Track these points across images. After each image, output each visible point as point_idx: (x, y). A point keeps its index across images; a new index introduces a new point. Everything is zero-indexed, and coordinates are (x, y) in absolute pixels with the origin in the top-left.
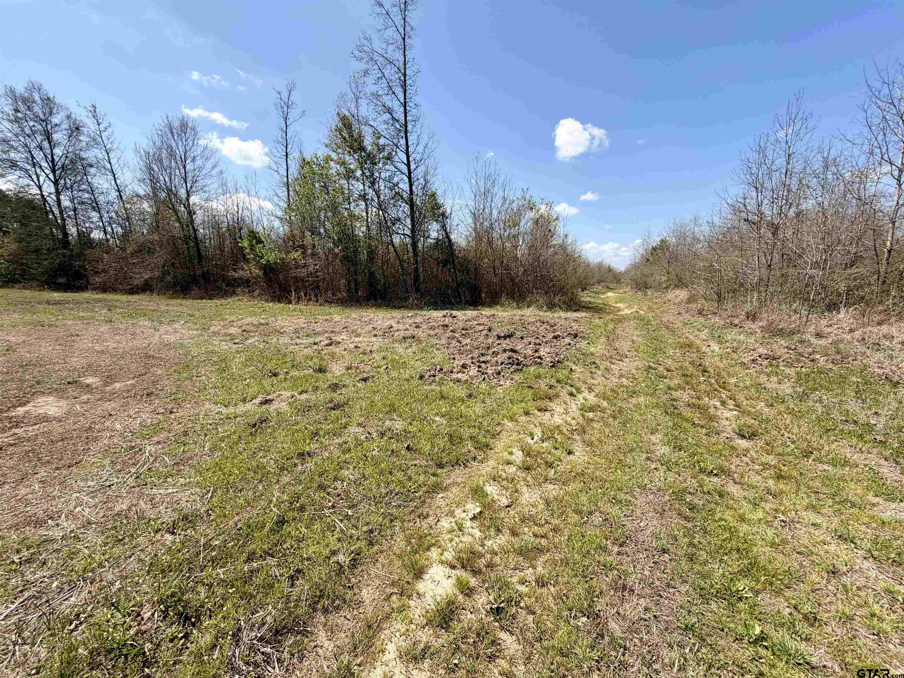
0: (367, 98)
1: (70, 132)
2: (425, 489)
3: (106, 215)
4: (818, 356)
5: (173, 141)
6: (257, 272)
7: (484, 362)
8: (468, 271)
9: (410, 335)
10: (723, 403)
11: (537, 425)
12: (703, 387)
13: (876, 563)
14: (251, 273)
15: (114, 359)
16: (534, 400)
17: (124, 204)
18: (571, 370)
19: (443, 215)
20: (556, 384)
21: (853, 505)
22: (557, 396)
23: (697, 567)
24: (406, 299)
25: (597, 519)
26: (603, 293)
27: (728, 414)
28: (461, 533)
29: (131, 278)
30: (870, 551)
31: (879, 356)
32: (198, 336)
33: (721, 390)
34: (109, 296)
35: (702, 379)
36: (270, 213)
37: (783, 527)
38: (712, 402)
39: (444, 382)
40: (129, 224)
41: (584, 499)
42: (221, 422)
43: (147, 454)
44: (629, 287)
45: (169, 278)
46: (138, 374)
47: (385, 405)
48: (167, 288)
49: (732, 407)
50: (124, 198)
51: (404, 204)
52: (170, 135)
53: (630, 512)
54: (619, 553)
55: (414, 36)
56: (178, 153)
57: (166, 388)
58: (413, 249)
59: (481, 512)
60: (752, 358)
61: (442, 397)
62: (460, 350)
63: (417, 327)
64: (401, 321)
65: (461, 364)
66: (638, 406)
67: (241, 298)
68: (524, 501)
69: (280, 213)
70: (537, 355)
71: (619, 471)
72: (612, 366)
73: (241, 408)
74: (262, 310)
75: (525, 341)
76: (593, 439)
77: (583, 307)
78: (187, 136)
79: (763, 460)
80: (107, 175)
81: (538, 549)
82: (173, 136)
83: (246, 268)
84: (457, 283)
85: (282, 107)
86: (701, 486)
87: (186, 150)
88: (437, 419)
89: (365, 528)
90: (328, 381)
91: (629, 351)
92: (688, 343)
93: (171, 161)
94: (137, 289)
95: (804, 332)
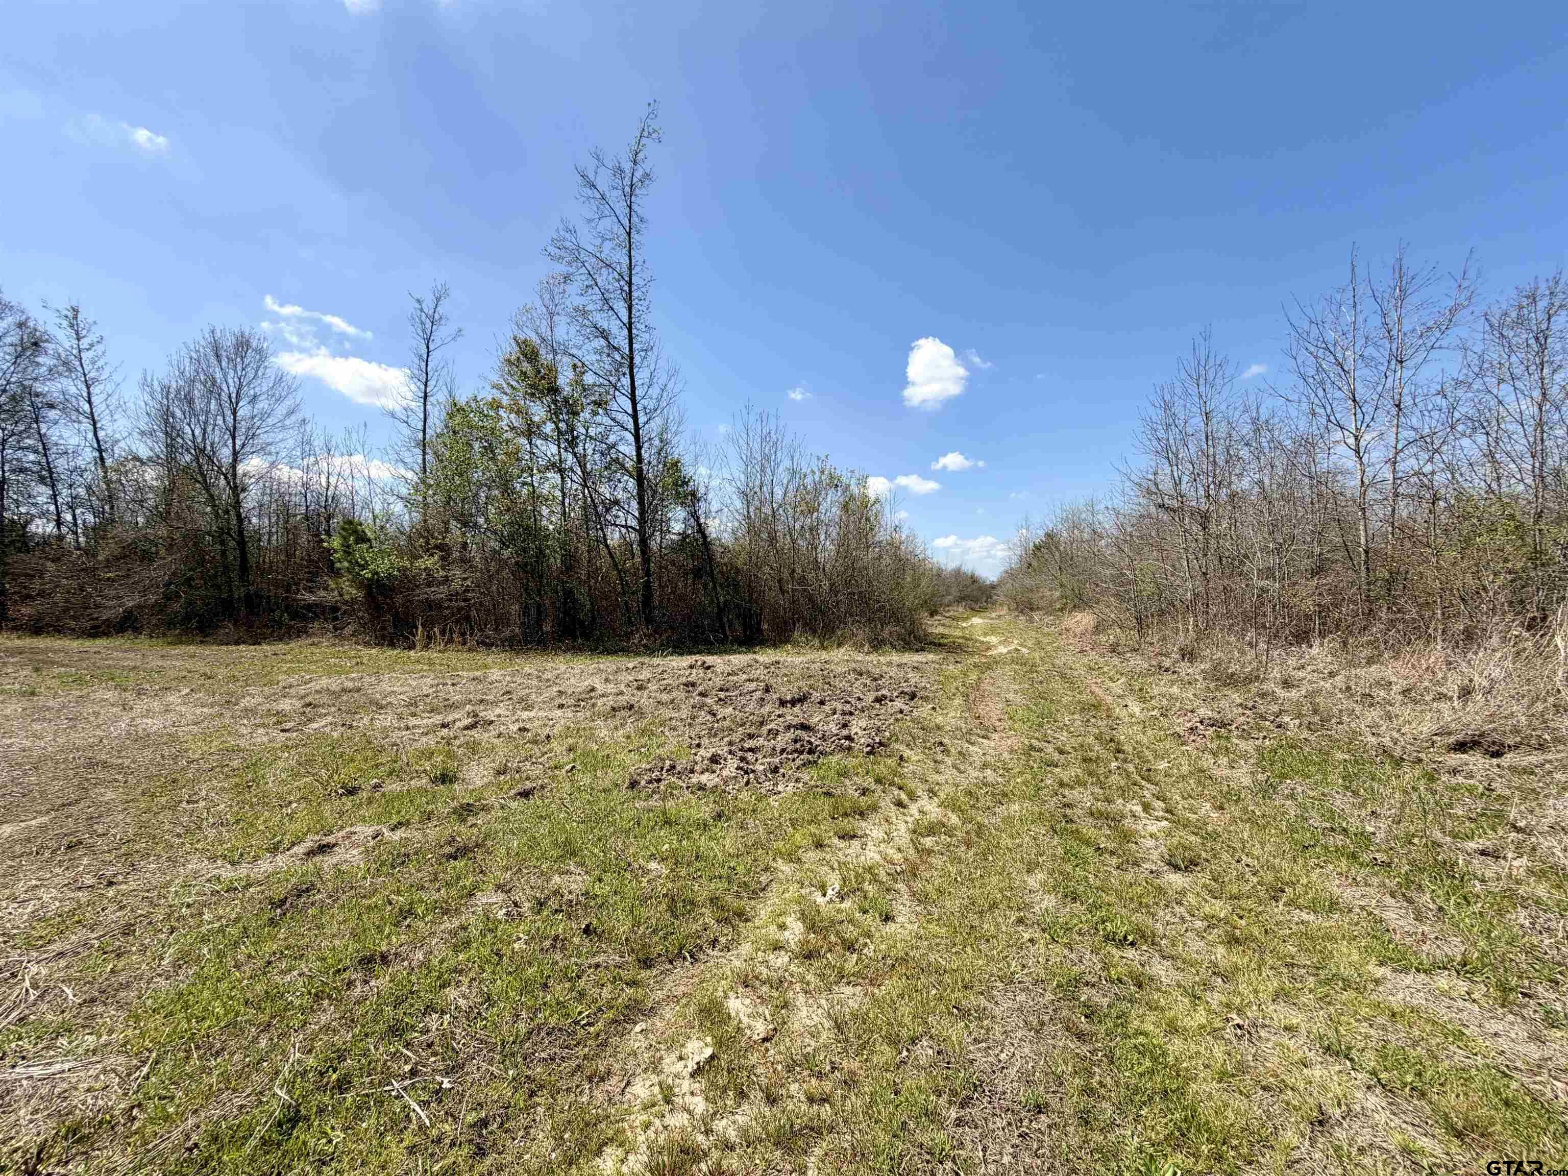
0: (567, 314)
1: (19, 349)
2: (610, 1015)
3: (65, 492)
4: (1287, 719)
5: (217, 370)
6: (352, 592)
7: (750, 750)
8: (736, 586)
9: (625, 704)
10: (1146, 807)
11: (836, 865)
12: (1114, 779)
13: (1387, 1096)
14: (341, 595)
15: (15, 774)
16: (833, 818)
17: (106, 472)
18: (901, 758)
19: (693, 494)
20: (873, 786)
21: (1347, 984)
22: (874, 808)
23: (1097, 1137)
24: (628, 636)
25: (925, 1051)
26: (965, 619)
27: (1153, 827)
28: (667, 1108)
29: (97, 606)
30: (1374, 1073)
31: (1374, 715)
32: (212, 717)
33: (1144, 783)
34: (41, 642)
35: (1114, 764)
36: (387, 489)
37: (1239, 1038)
38: (1129, 806)
39: (675, 792)
40: (112, 508)
41: (905, 1010)
42: (214, 899)
43: (27, 984)
44: (1006, 608)
45: (176, 606)
46: (60, 802)
47: (556, 844)
48: (170, 624)
49: (1161, 814)
50: (109, 462)
51: (626, 478)
52: (213, 360)
53: (983, 1031)
54: (959, 1122)
55: (644, 232)
56: (225, 389)
57: (113, 831)
58: (641, 550)
59: (712, 1057)
60: (1189, 725)
61: (668, 822)
62: (713, 728)
63: (639, 688)
64: (611, 677)
65: (709, 755)
66: (1008, 820)
67: (316, 640)
68: (796, 1026)
69: (404, 491)
70: (845, 732)
71: (969, 949)
72: (971, 748)
73: (265, 866)
74: (354, 661)
75: (827, 708)
76: (929, 888)
77: (931, 643)
78: (246, 361)
79: (1207, 909)
80: (80, 422)
81: (812, 1129)
82: (220, 362)
83: (333, 586)
84: (718, 606)
85: (423, 323)
86: (1105, 968)
87: (241, 384)
88: (653, 865)
89: (471, 1118)
90: (453, 800)
91: (1000, 720)
92: (1094, 702)
93: (209, 402)
94: (109, 626)
95: (1265, 679)
